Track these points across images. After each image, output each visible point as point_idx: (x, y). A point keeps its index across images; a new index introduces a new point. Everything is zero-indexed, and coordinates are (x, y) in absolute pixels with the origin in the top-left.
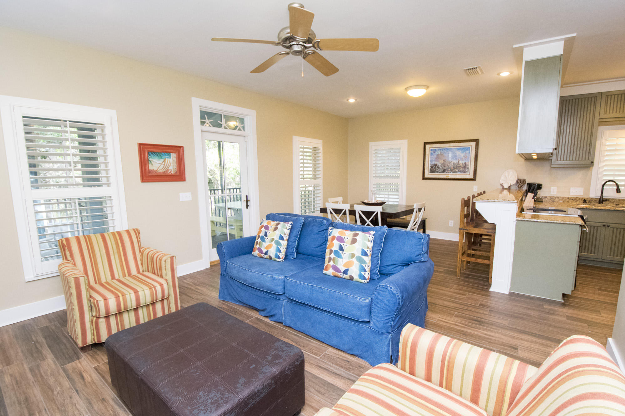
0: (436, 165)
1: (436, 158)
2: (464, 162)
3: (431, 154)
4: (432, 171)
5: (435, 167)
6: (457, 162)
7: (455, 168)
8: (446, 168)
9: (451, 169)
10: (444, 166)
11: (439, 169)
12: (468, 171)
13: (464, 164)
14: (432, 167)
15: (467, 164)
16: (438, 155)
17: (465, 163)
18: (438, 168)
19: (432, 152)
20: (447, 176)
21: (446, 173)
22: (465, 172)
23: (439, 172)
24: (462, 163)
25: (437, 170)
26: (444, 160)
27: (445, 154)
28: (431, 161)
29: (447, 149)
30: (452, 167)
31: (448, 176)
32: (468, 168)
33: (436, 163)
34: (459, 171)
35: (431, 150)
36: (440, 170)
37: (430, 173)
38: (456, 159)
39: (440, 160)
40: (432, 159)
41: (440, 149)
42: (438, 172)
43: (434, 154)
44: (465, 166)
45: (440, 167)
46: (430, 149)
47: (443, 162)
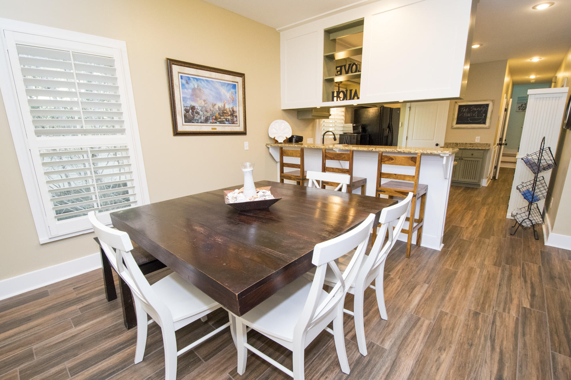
0: (193, 108)
1: (192, 95)
2: (231, 106)
3: (183, 85)
4: (188, 120)
5: (193, 111)
6: (223, 106)
7: (221, 116)
8: (209, 115)
9: (216, 117)
10: (206, 111)
11: (199, 116)
12: (237, 121)
13: (231, 110)
14: (187, 111)
15: (235, 110)
16: (194, 90)
17: (232, 108)
18: (198, 113)
19: (184, 82)
20: (213, 129)
21: (211, 123)
22: (233, 123)
23: (200, 121)
24: (229, 108)
25: (196, 118)
26: (204, 101)
27: (204, 90)
28: (185, 99)
29: (207, 80)
30: (217, 115)
31: (215, 129)
32: (236, 117)
33: (193, 104)
34: (226, 121)
35: (182, 78)
36: (201, 118)
37: (185, 122)
38: (221, 100)
39: (198, 99)
40: (185, 96)
41: (197, 80)
42: (198, 120)
43: (187, 86)
44: (233, 113)
45: (201, 113)
46: (180, 75)
47: (203, 103)
